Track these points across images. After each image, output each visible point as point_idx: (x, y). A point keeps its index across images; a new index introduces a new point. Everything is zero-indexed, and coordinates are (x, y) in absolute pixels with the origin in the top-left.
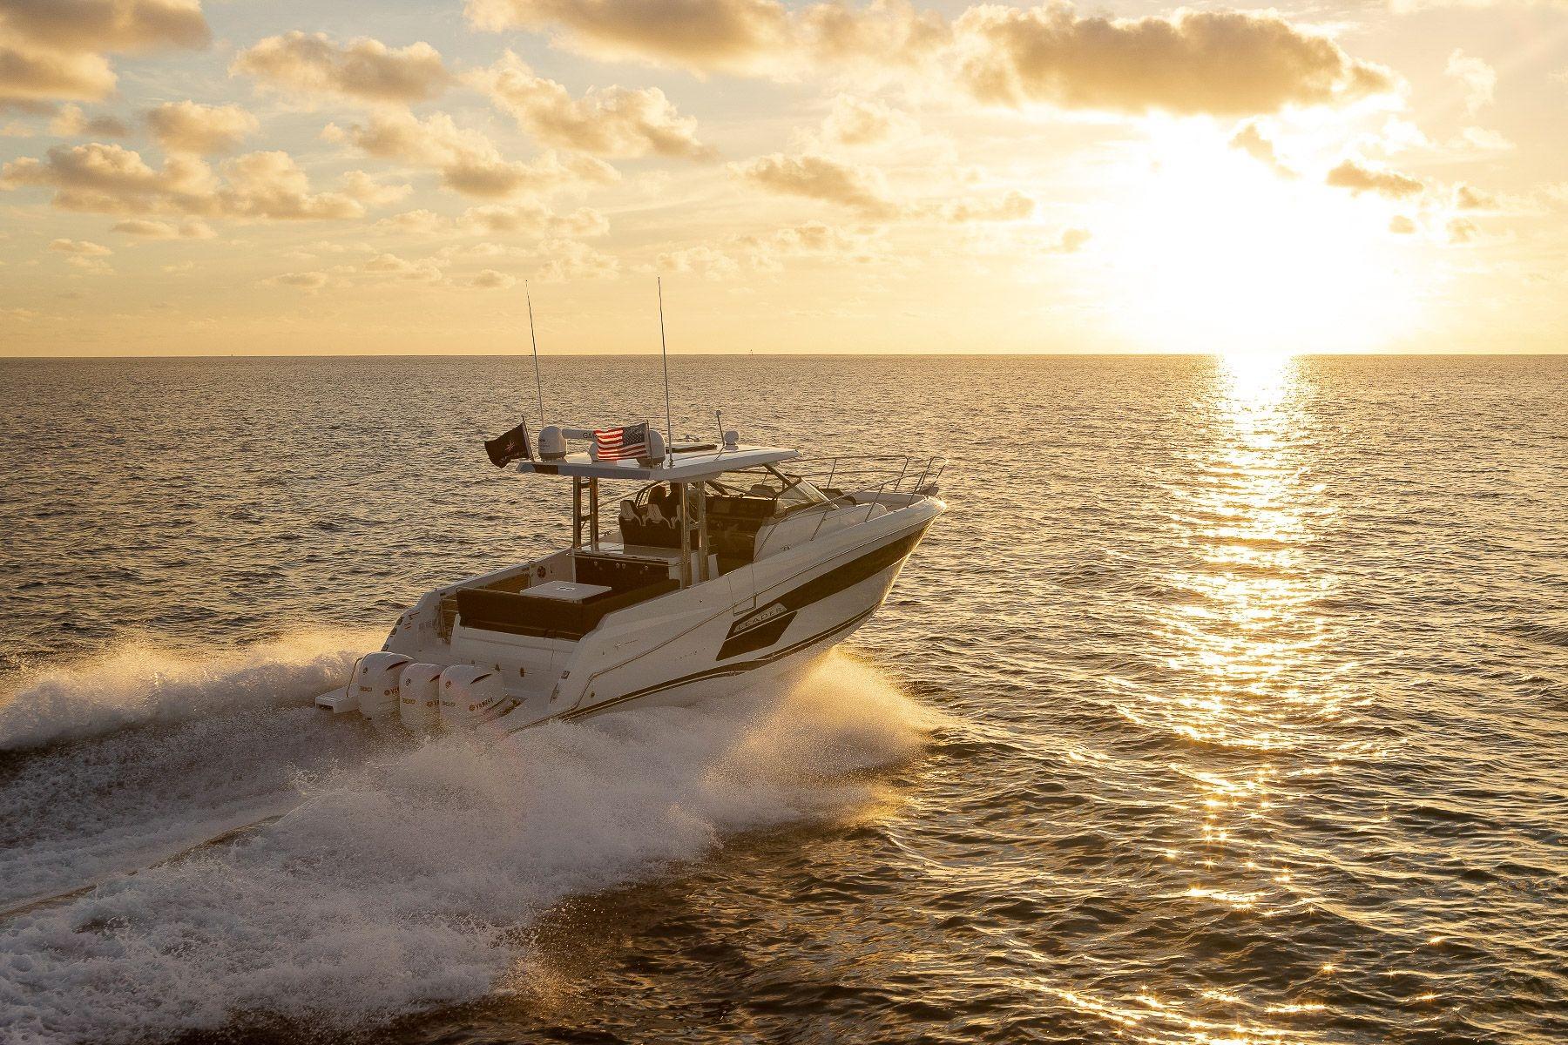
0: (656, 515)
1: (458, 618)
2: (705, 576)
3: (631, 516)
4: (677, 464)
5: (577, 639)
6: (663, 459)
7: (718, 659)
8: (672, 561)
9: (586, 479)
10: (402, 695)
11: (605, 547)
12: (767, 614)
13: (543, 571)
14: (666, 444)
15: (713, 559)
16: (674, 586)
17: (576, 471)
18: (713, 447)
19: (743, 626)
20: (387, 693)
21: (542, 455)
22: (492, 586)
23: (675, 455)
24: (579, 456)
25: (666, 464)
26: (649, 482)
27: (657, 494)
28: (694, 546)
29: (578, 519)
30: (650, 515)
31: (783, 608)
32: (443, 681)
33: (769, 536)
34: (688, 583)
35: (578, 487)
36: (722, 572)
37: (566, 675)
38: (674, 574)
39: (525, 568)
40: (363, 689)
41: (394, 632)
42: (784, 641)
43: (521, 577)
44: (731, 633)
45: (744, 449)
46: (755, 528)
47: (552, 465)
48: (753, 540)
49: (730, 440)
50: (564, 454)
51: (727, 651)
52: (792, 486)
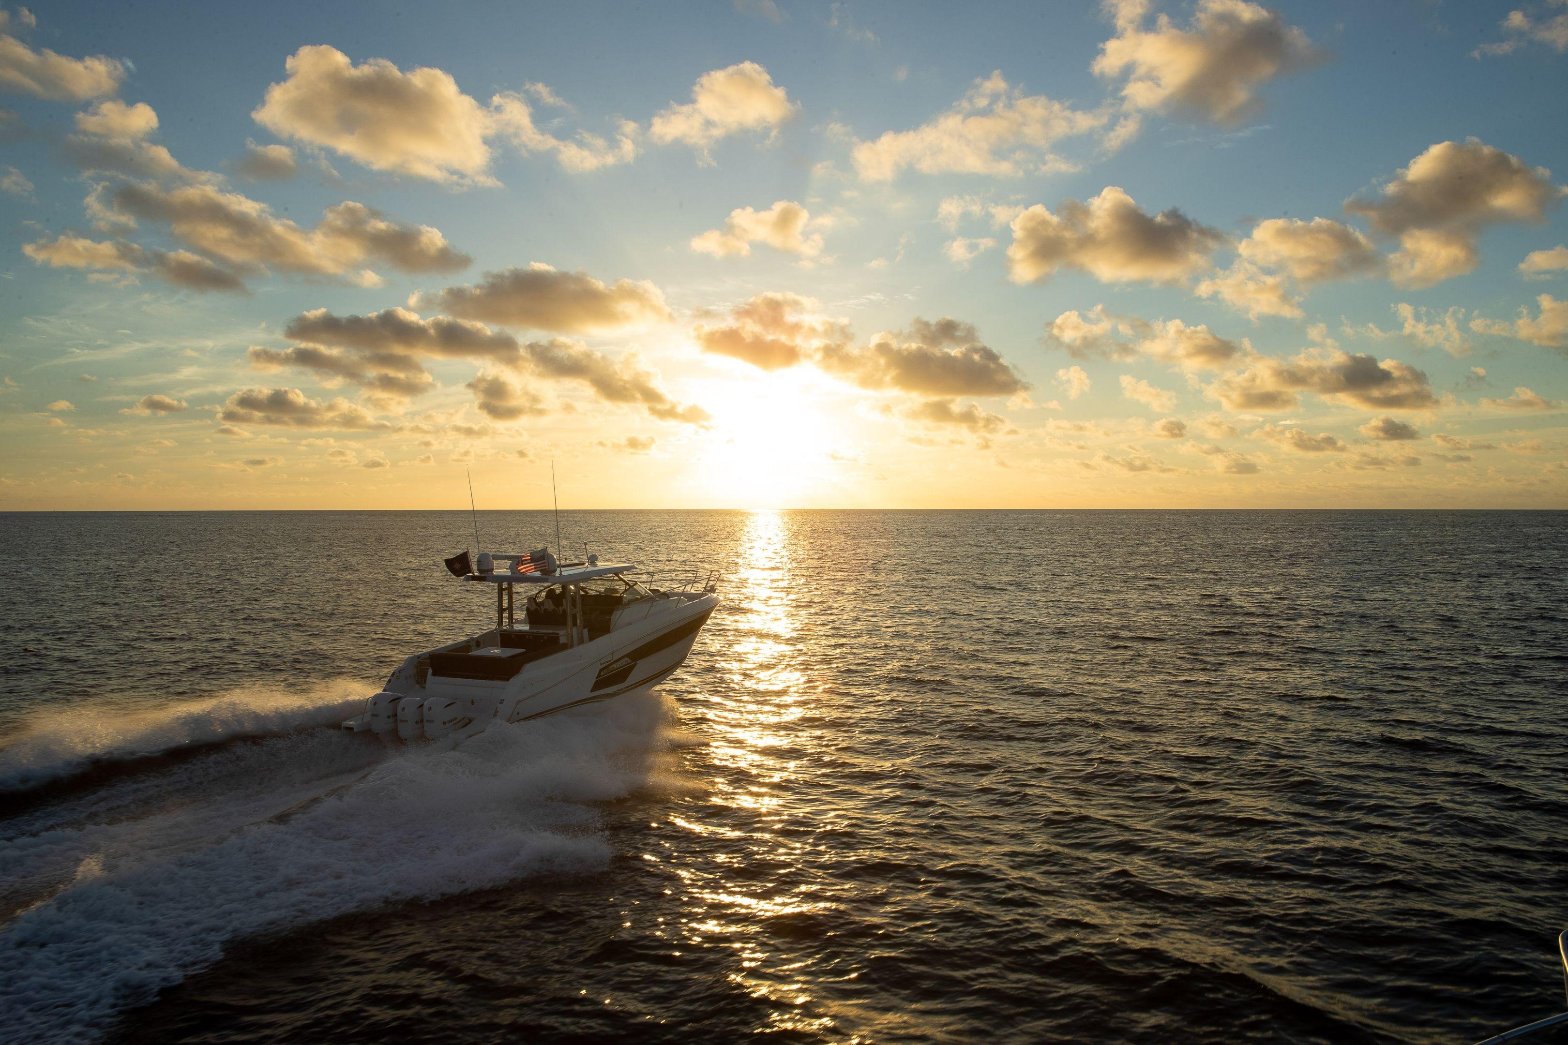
0: (550, 606)
1: (430, 671)
2: (581, 641)
3: (534, 607)
4: (564, 573)
5: (508, 680)
6: (555, 570)
7: (592, 691)
8: (561, 633)
9: (505, 584)
10: (399, 718)
11: (517, 627)
12: (620, 664)
13: (478, 642)
14: (558, 563)
15: (586, 631)
16: (565, 647)
17: (500, 579)
18: (583, 564)
19: (606, 671)
20: (389, 717)
21: (479, 570)
22: (453, 650)
23: (563, 569)
24: (502, 569)
25: (557, 574)
26: (546, 584)
27: (551, 594)
28: (575, 624)
29: (501, 610)
30: (546, 606)
31: (629, 661)
32: (426, 707)
33: (620, 617)
34: (572, 646)
35: (501, 590)
36: (591, 639)
37: (502, 702)
38: (563, 640)
39: (467, 642)
40: (373, 715)
41: (389, 681)
42: (629, 681)
43: (466, 646)
44: (599, 676)
45: (601, 565)
46: (610, 613)
47: (485, 575)
48: (610, 619)
49: (593, 559)
50: (493, 569)
51: (598, 686)
52: (631, 587)
